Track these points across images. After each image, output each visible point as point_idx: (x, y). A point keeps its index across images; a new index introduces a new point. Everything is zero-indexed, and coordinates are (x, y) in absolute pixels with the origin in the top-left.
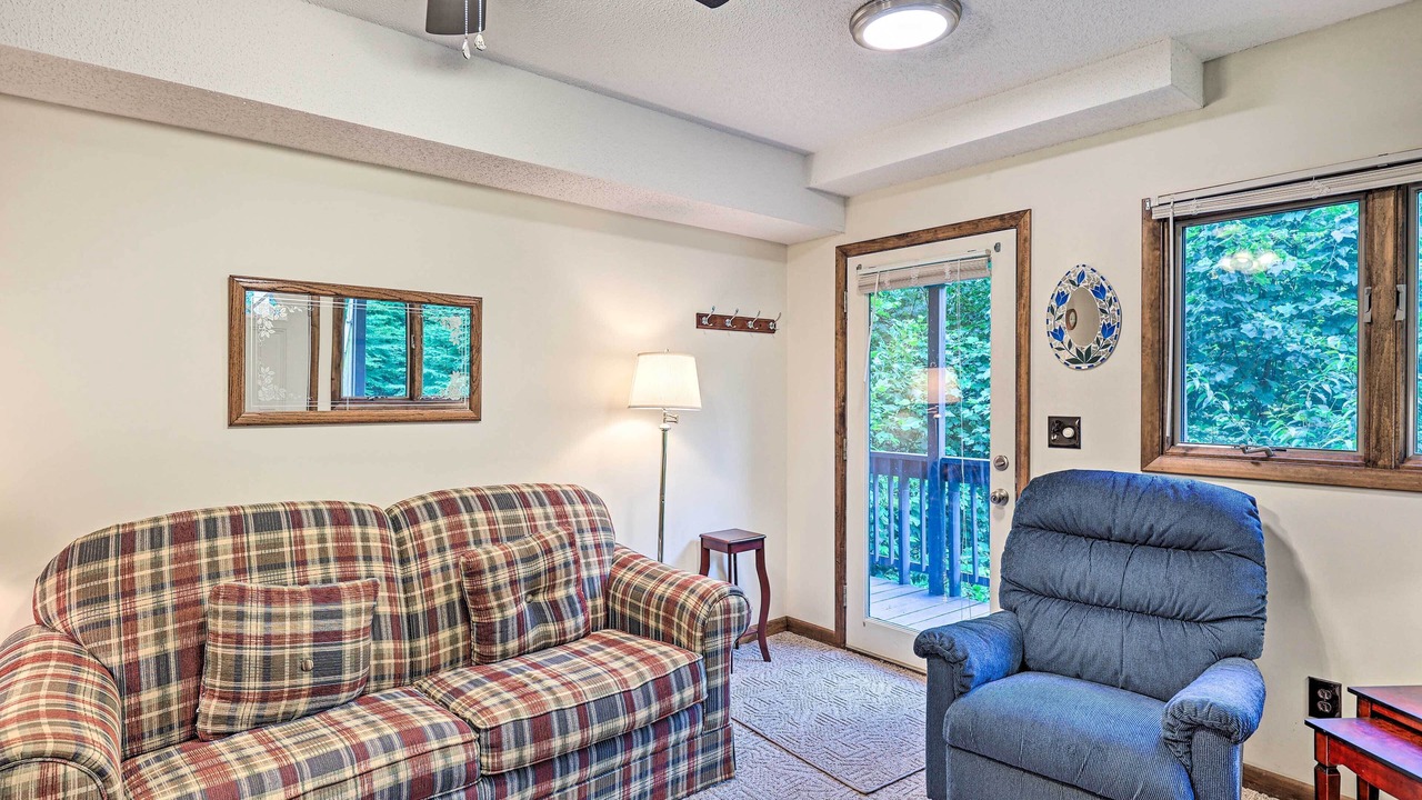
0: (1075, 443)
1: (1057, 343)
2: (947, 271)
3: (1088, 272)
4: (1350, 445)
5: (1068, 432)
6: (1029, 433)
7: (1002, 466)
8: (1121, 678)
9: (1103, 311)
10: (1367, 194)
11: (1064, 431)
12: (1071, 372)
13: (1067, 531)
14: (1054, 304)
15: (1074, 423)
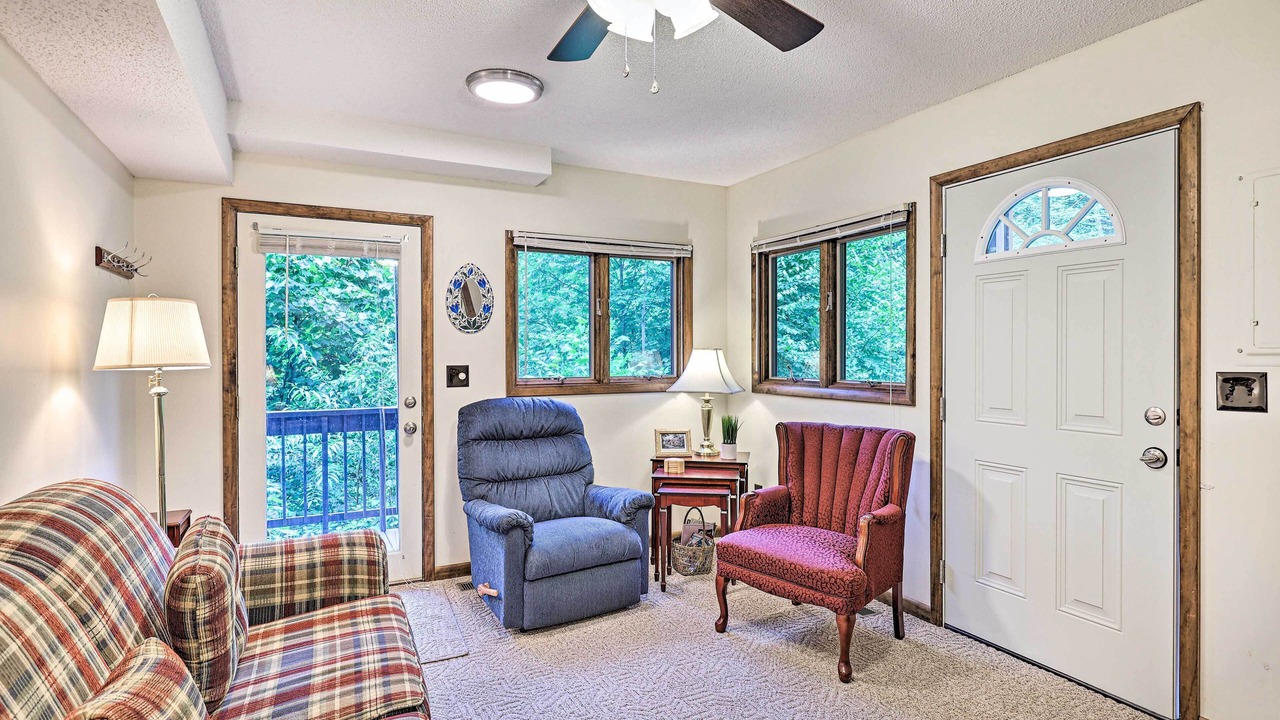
0: (465, 383)
1: (454, 315)
2: (366, 248)
3: (475, 269)
4: (586, 374)
5: (462, 376)
6: (433, 379)
7: (410, 405)
8: (553, 514)
9: (484, 296)
10: (596, 255)
11: (457, 376)
12: (463, 335)
13: (496, 437)
14: (452, 287)
15: (466, 369)
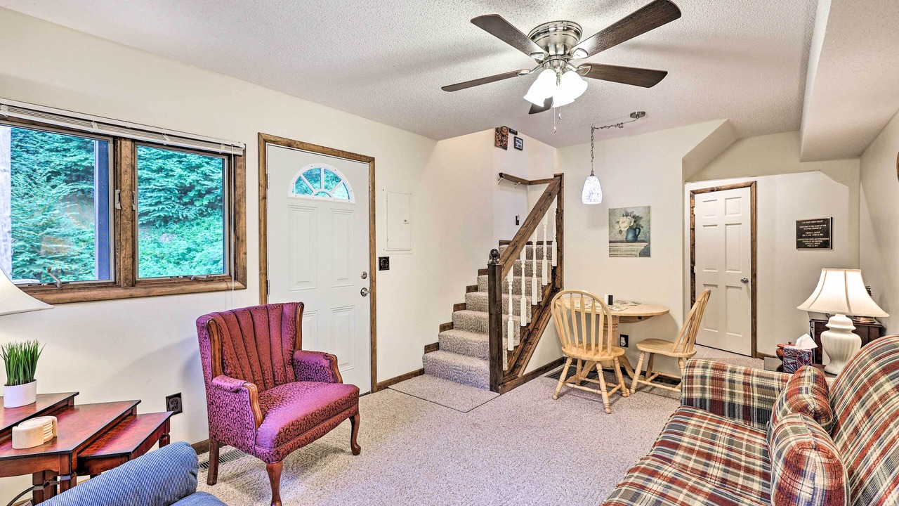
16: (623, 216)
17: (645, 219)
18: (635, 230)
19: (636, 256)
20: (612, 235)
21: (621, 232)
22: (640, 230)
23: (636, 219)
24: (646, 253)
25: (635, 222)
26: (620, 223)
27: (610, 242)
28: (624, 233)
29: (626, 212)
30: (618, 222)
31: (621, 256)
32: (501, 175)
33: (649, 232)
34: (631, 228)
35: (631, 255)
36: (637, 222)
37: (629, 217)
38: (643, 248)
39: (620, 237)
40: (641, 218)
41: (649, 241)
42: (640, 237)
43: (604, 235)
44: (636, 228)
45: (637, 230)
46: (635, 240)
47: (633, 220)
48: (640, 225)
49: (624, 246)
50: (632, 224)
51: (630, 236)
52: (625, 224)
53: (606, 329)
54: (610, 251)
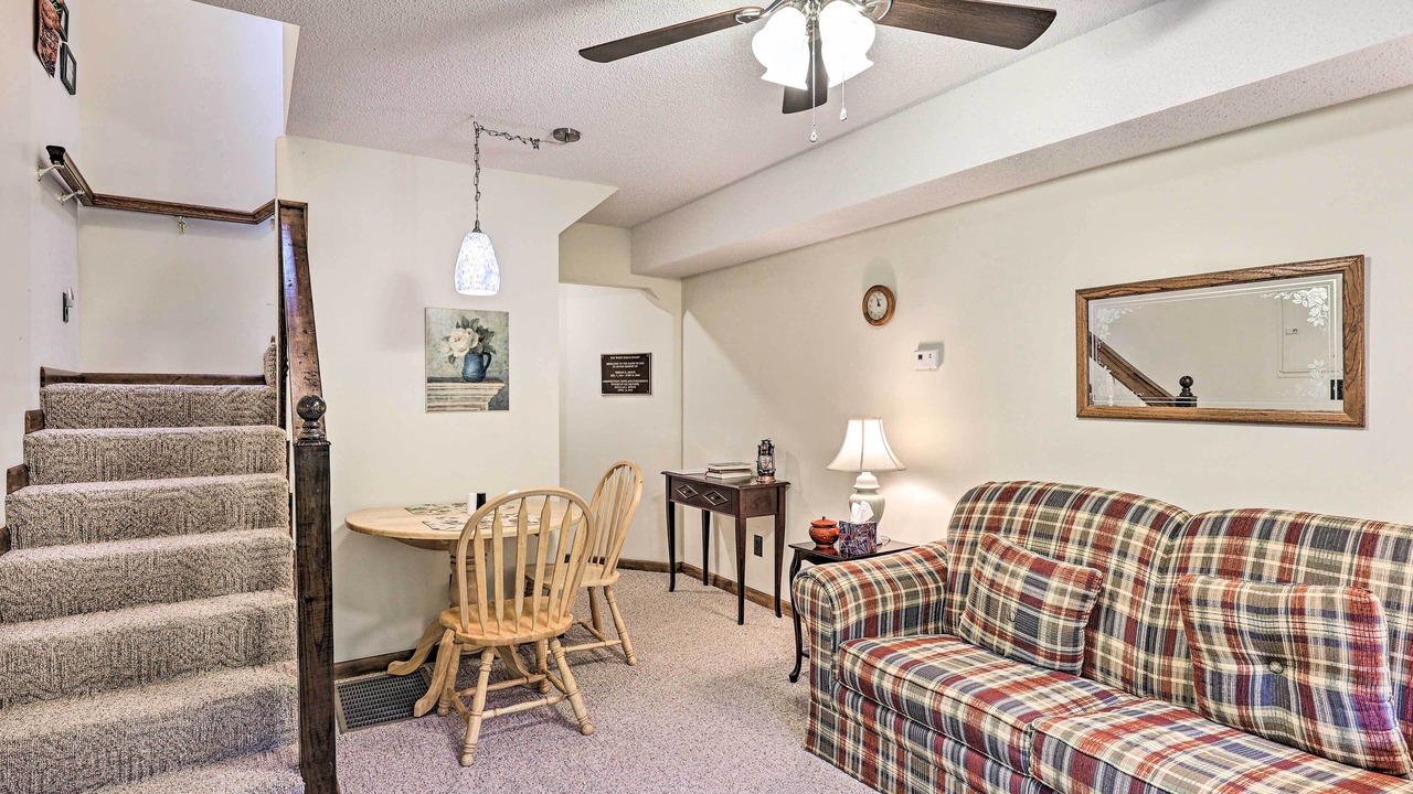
16: (458, 327)
17: (499, 336)
18: (481, 356)
19: (482, 409)
20: (435, 365)
21: (452, 359)
22: (489, 355)
23: (484, 334)
24: (500, 403)
25: (480, 340)
26: (451, 340)
27: (430, 380)
28: (460, 363)
29: (464, 319)
30: (447, 339)
31: (453, 409)
32: (57, 153)
33: (506, 362)
34: (473, 351)
35: (474, 408)
36: (485, 341)
37: (469, 330)
38: (496, 392)
39: (450, 371)
40: (492, 332)
41: (505, 380)
42: (491, 372)
43: (414, 365)
44: (484, 353)
45: (485, 357)
46: (481, 377)
47: (477, 336)
48: (490, 348)
49: (460, 389)
50: (475, 344)
51: (472, 369)
52: (462, 343)
53: (470, 568)
54: (429, 400)
